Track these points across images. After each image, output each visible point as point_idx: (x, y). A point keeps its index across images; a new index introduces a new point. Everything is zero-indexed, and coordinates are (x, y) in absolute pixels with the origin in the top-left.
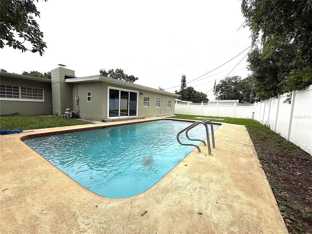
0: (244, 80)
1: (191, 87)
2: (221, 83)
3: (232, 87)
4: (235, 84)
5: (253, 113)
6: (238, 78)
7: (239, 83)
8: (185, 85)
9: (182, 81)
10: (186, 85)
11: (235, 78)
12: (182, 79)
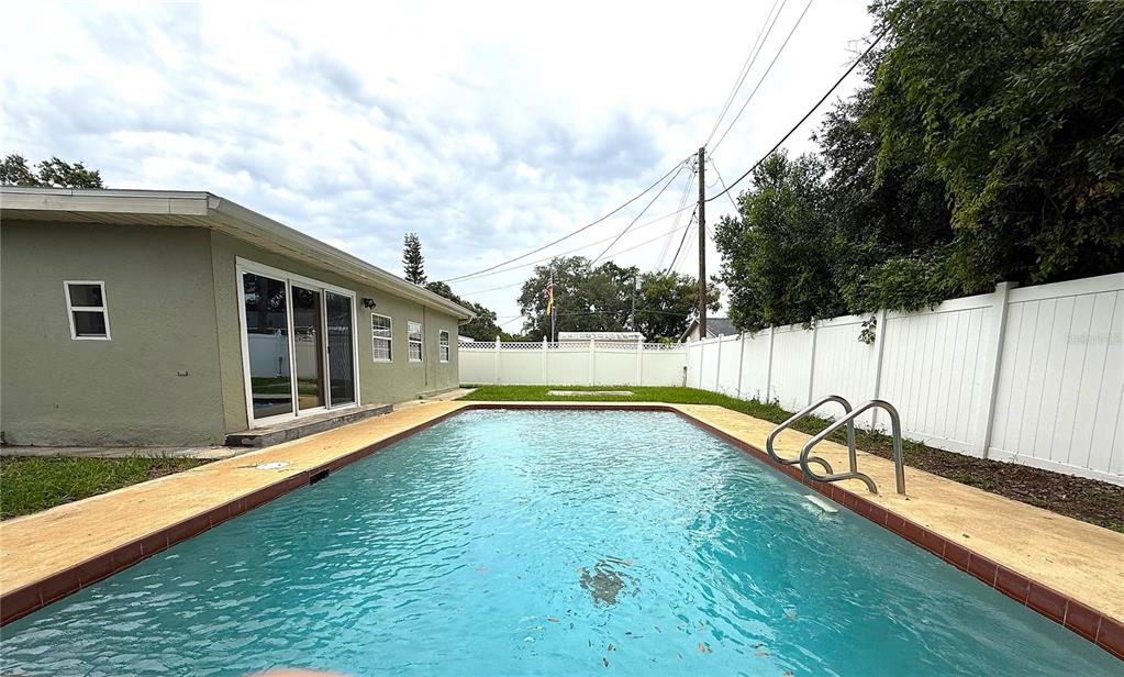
0: (598, 271)
1: (440, 283)
2: (537, 277)
3: (569, 290)
4: (577, 280)
5: (685, 368)
6: (584, 263)
7: (586, 280)
8: (421, 273)
9: (407, 258)
10: (423, 276)
11: (576, 262)
12: (407, 251)
